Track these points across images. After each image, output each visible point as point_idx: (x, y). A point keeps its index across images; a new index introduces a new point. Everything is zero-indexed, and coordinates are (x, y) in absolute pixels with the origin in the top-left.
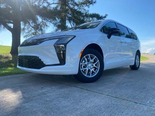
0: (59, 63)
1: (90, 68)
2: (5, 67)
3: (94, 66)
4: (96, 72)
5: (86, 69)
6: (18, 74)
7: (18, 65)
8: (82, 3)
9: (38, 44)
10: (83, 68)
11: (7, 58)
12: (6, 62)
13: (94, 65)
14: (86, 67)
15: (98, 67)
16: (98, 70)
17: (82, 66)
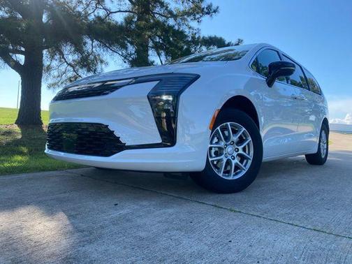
0: (159, 141)
1: (230, 157)
2: (6, 154)
3: (241, 152)
4: (245, 166)
5: (221, 160)
6: (44, 170)
7: (46, 146)
8: (183, 11)
9: (107, 94)
10: (213, 155)
11: (8, 133)
12: (8, 144)
13: (240, 148)
14: (221, 154)
15: (249, 154)
16: (250, 162)
17: (213, 151)
